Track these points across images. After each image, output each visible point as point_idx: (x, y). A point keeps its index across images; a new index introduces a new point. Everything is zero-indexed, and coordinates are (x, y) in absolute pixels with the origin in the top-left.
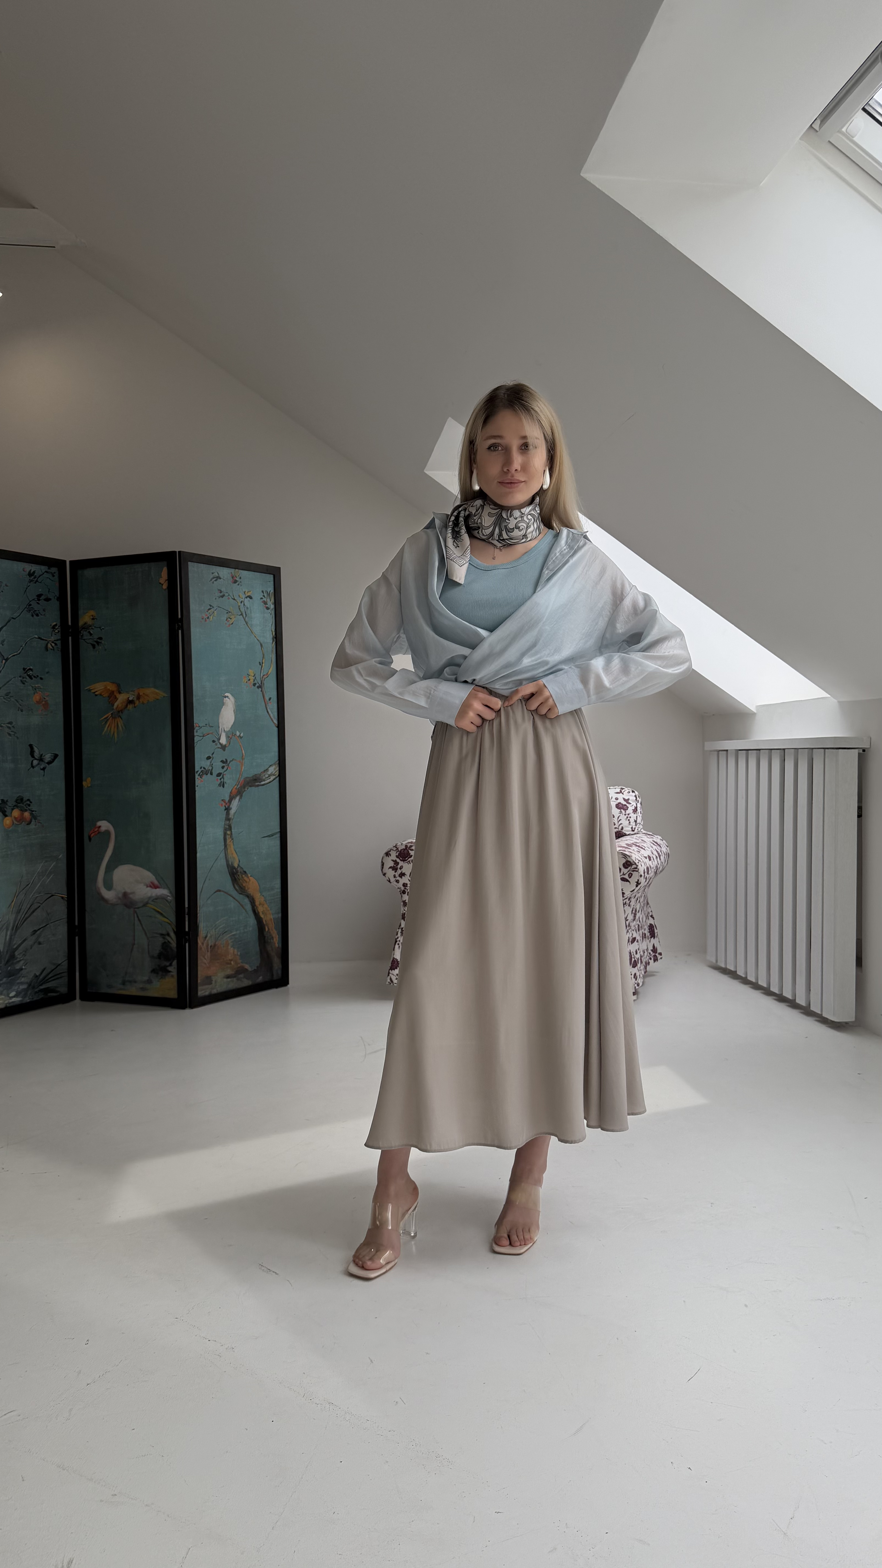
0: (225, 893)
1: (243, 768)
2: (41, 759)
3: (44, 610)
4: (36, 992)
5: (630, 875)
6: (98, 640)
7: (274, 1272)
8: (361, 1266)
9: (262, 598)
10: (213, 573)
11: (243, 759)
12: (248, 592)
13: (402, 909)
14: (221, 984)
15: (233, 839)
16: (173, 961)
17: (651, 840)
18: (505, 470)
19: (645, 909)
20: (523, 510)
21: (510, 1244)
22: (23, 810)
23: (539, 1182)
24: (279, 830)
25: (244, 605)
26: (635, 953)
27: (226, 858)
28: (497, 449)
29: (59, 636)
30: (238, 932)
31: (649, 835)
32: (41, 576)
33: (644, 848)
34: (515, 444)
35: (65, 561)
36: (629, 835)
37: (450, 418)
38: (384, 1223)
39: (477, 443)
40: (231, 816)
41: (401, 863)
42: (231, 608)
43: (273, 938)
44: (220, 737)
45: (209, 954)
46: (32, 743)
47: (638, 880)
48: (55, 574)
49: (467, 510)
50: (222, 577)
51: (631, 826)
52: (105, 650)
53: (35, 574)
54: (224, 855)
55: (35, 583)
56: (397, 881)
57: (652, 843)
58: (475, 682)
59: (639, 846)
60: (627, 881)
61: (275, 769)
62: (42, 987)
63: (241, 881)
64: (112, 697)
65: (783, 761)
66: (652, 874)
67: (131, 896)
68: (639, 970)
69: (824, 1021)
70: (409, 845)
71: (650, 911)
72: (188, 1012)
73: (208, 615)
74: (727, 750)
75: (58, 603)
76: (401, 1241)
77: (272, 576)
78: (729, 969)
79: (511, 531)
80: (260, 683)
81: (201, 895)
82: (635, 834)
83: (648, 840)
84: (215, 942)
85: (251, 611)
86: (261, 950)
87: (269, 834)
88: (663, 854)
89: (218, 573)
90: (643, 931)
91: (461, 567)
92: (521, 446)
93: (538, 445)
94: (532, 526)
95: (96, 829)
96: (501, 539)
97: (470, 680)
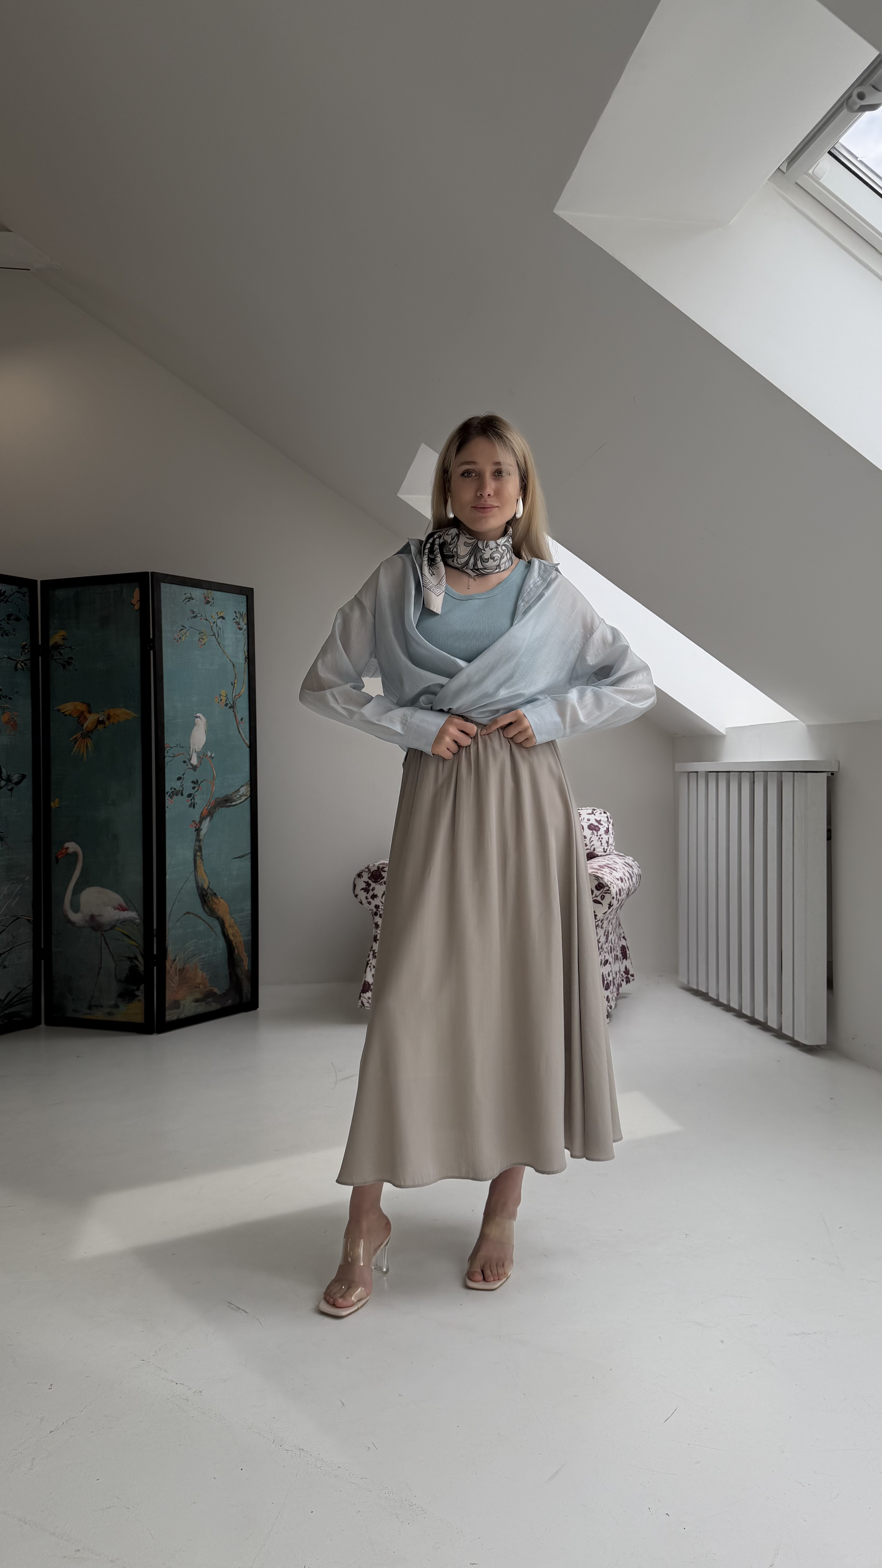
0: (195, 915)
1: (214, 789)
2: (9, 780)
3: (14, 630)
4: (1, 1017)
5: (603, 897)
6: (70, 661)
7: (243, 1310)
8: (332, 1303)
9: (234, 619)
10: (185, 594)
11: (214, 779)
12: (220, 613)
13: (374, 931)
14: (189, 1008)
15: (202, 861)
16: (141, 985)
17: (623, 861)
18: (478, 494)
19: (617, 931)
20: (499, 541)
21: (484, 1279)
23: (513, 1215)
24: (249, 851)
25: (217, 625)
26: (607, 976)
27: (196, 880)
28: (470, 475)
29: (28, 656)
30: (207, 955)
31: (621, 856)
32: (12, 596)
33: (616, 869)
34: (488, 471)
35: (36, 581)
36: (601, 856)
37: (423, 446)
38: (355, 1260)
39: (451, 469)
40: (201, 837)
41: (373, 885)
42: (204, 628)
43: (242, 960)
44: (191, 758)
45: (177, 978)
47: (611, 902)
48: (26, 594)
49: (442, 538)
50: (194, 598)
51: (603, 848)
52: (76, 670)
53: (6, 594)
54: (194, 876)
55: (6, 603)
56: (369, 903)
57: (624, 864)
58: (451, 711)
59: (611, 868)
60: (600, 903)
61: (246, 789)
62: (7, 1012)
63: (211, 903)
64: (81, 717)
65: (753, 783)
66: (624, 896)
67: (98, 918)
68: (611, 993)
69: (795, 1044)
70: (381, 866)
71: (622, 931)
72: (155, 1037)
73: (180, 636)
74: (697, 772)
75: (28, 623)
76: (373, 1276)
77: (245, 597)
78: (701, 991)
79: (486, 561)
80: (232, 703)
81: (169, 917)
82: (607, 855)
83: (620, 861)
84: (184, 965)
85: (223, 632)
86: (230, 973)
87: (241, 855)
88: (635, 875)
89: (190, 594)
90: (615, 952)
91: (438, 596)
92: (495, 472)
93: (510, 473)
94: (505, 557)
95: (64, 851)
96: (475, 569)
97: (446, 709)
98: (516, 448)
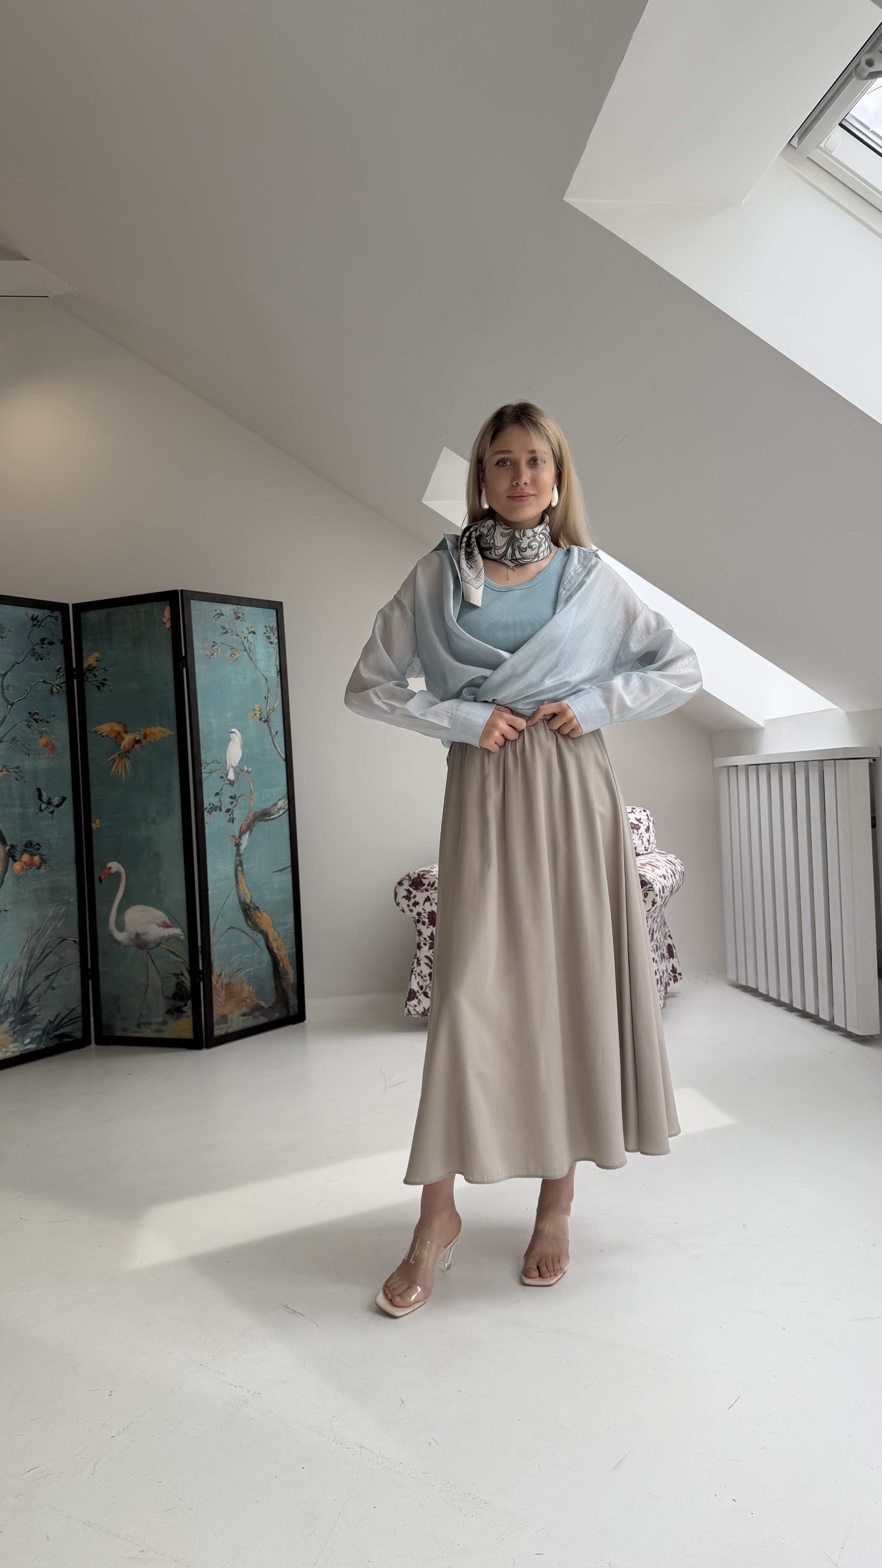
0: (238, 929)
1: (252, 803)
2: (49, 803)
3: (48, 654)
4: (51, 1039)
6: (104, 682)
7: (299, 1313)
8: (392, 1303)
9: (265, 633)
10: (215, 610)
11: (252, 794)
12: (251, 628)
13: (417, 939)
14: (237, 1022)
15: (244, 875)
16: (187, 1001)
17: (665, 859)
18: (514, 484)
19: (662, 929)
20: (536, 530)
21: (540, 1275)
22: (32, 855)
23: (566, 1211)
24: (290, 864)
25: (248, 640)
27: (238, 894)
28: (505, 464)
29: (64, 679)
30: (253, 969)
31: (663, 854)
32: (44, 621)
33: (658, 867)
34: (524, 459)
35: (67, 605)
37: (445, 448)
39: (485, 459)
40: (242, 852)
41: (414, 892)
42: (235, 644)
43: (288, 973)
44: (228, 773)
45: (224, 992)
46: (40, 787)
47: (654, 900)
48: (58, 618)
49: (478, 531)
50: (224, 614)
51: (644, 846)
52: (111, 691)
53: (38, 619)
54: (236, 891)
55: (38, 627)
56: (411, 911)
57: (666, 862)
58: (496, 702)
59: (653, 866)
61: (284, 803)
62: (57, 1033)
63: (254, 917)
64: (118, 737)
65: (794, 774)
66: (667, 893)
67: (144, 937)
69: (849, 1035)
70: (421, 873)
71: (667, 931)
72: (204, 1052)
73: (212, 652)
74: (737, 766)
75: (62, 647)
77: (275, 612)
78: (750, 987)
79: (524, 550)
80: (266, 717)
81: (213, 934)
82: (649, 853)
83: (662, 859)
84: (230, 980)
85: (255, 647)
86: (276, 986)
87: (281, 868)
88: (678, 873)
89: (221, 611)
90: (661, 951)
91: (477, 589)
92: (530, 460)
93: (546, 461)
94: (544, 545)
95: (107, 871)
96: (514, 559)
97: (490, 700)
98: (550, 435)
